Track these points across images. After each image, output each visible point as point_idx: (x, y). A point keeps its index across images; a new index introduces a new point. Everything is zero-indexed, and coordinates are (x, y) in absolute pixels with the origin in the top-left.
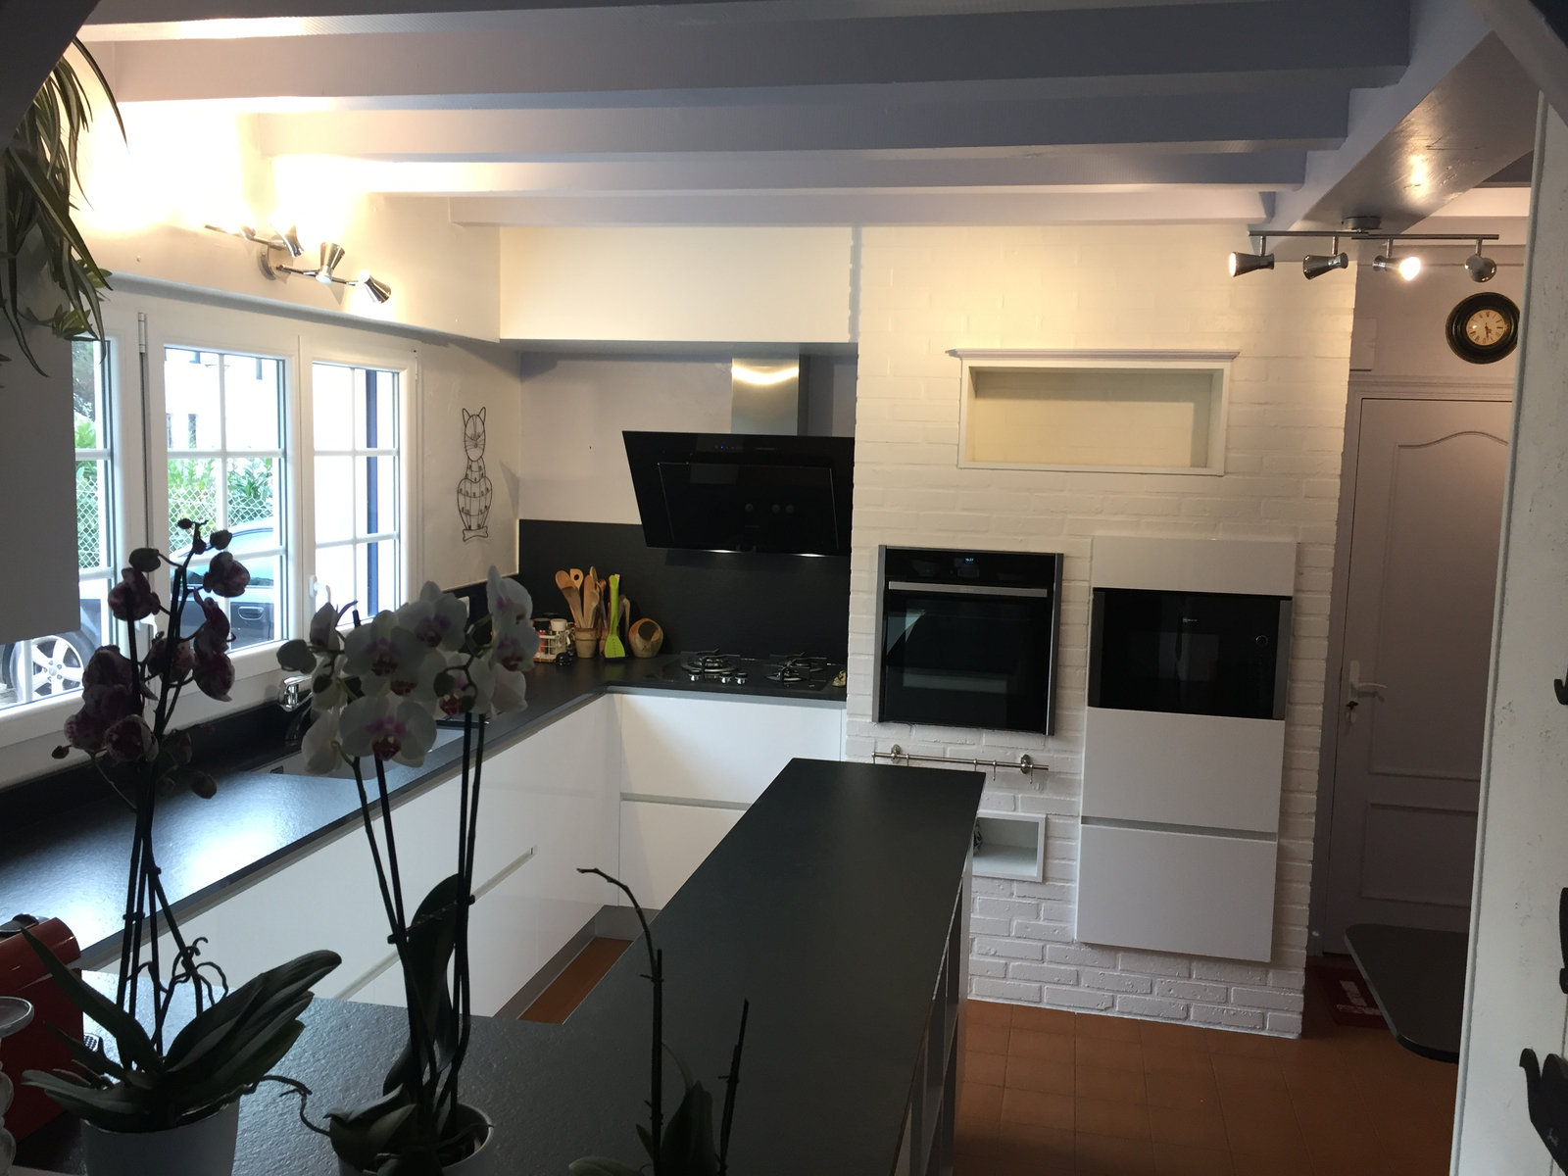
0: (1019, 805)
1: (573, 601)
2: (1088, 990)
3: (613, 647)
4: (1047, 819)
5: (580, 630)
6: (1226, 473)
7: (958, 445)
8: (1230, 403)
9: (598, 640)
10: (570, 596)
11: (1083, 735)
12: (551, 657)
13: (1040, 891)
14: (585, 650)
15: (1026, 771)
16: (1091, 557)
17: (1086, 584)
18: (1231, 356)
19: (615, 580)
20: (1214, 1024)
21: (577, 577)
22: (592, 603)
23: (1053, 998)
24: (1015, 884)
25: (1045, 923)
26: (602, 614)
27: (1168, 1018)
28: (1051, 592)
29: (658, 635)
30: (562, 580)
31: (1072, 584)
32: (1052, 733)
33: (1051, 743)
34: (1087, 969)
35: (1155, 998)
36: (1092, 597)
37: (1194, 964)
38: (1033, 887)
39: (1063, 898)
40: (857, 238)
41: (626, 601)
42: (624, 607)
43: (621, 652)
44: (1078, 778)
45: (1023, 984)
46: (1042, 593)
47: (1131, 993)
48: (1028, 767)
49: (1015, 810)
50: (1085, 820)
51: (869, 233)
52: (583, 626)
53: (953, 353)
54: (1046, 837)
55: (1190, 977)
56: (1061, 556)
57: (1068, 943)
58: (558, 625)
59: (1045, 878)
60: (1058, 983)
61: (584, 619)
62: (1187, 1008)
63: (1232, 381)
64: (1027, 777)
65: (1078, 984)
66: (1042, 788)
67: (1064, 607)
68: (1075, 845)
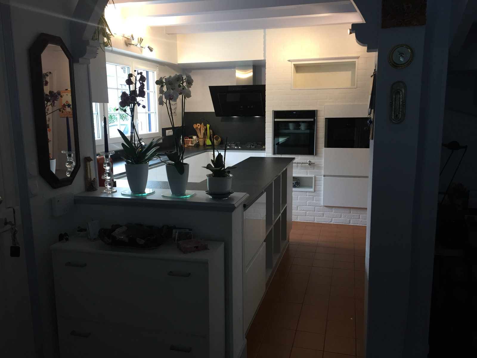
0: (308, 173)
1: (198, 131)
2: (326, 218)
3: (208, 142)
4: (315, 176)
5: (200, 138)
6: (357, 87)
7: (291, 84)
8: (358, 69)
9: (205, 141)
10: (197, 130)
11: (323, 155)
12: (193, 145)
13: (314, 194)
14: (201, 144)
16: (324, 111)
17: (323, 117)
18: (358, 58)
19: (208, 126)
20: (356, 224)
21: (199, 126)
22: (203, 131)
23: (317, 220)
24: (308, 193)
25: (315, 202)
26: (205, 134)
27: (345, 223)
28: (314, 120)
29: (220, 139)
30: (195, 126)
31: (320, 117)
32: (316, 155)
33: (316, 157)
34: (326, 212)
35: (342, 218)
36: (325, 120)
37: (351, 210)
38: (312, 193)
39: (319, 195)
40: (265, 32)
42: (211, 132)
43: (210, 144)
44: (322, 166)
45: (310, 217)
46: (312, 120)
47: (336, 218)
48: (310, 164)
49: (307, 174)
50: (324, 176)
51: (268, 31)
52: (201, 137)
53: (289, 61)
54: (315, 181)
55: (350, 213)
56: (317, 110)
57: (320, 206)
58: (195, 137)
59: (315, 191)
60: (318, 216)
61: (201, 136)
62: (350, 221)
63: (358, 64)
64: (310, 166)
65: (323, 216)
66: (314, 169)
67: (318, 123)
68: (322, 182)
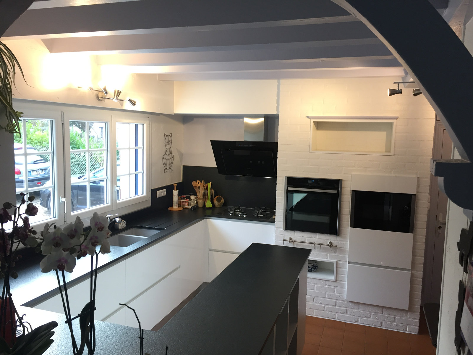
0: (328, 257)
1: (197, 190)
2: (349, 316)
3: (209, 204)
4: (337, 262)
5: (199, 199)
6: (394, 155)
7: (309, 145)
8: (396, 133)
9: (204, 202)
11: (348, 236)
12: (190, 207)
13: (335, 284)
14: (200, 205)
15: (330, 246)
16: (351, 181)
17: (350, 189)
18: (396, 118)
19: (209, 185)
20: (390, 328)
21: (199, 183)
22: (202, 191)
23: (340, 317)
24: (327, 282)
25: (336, 294)
26: (205, 194)
27: (375, 326)
28: (338, 191)
29: (222, 201)
30: (194, 184)
31: (345, 189)
32: (339, 235)
33: (338, 238)
34: (350, 309)
35: (371, 319)
36: (351, 193)
37: (384, 309)
38: (333, 283)
39: (342, 287)
40: (279, 83)
41: (213, 190)
42: (212, 192)
43: (211, 206)
44: (347, 249)
45: (330, 313)
46: (335, 192)
47: (363, 317)
48: (331, 245)
49: (327, 259)
50: (349, 263)
51: (282, 81)
53: (308, 117)
54: (337, 267)
55: (382, 313)
56: (341, 180)
57: (344, 301)
58: (192, 197)
59: (336, 280)
60: (341, 313)
61: (200, 195)
62: (382, 323)
63: (396, 126)
64: (331, 248)
65: (347, 314)
66: (336, 252)
67: (342, 196)
68: (346, 270)
